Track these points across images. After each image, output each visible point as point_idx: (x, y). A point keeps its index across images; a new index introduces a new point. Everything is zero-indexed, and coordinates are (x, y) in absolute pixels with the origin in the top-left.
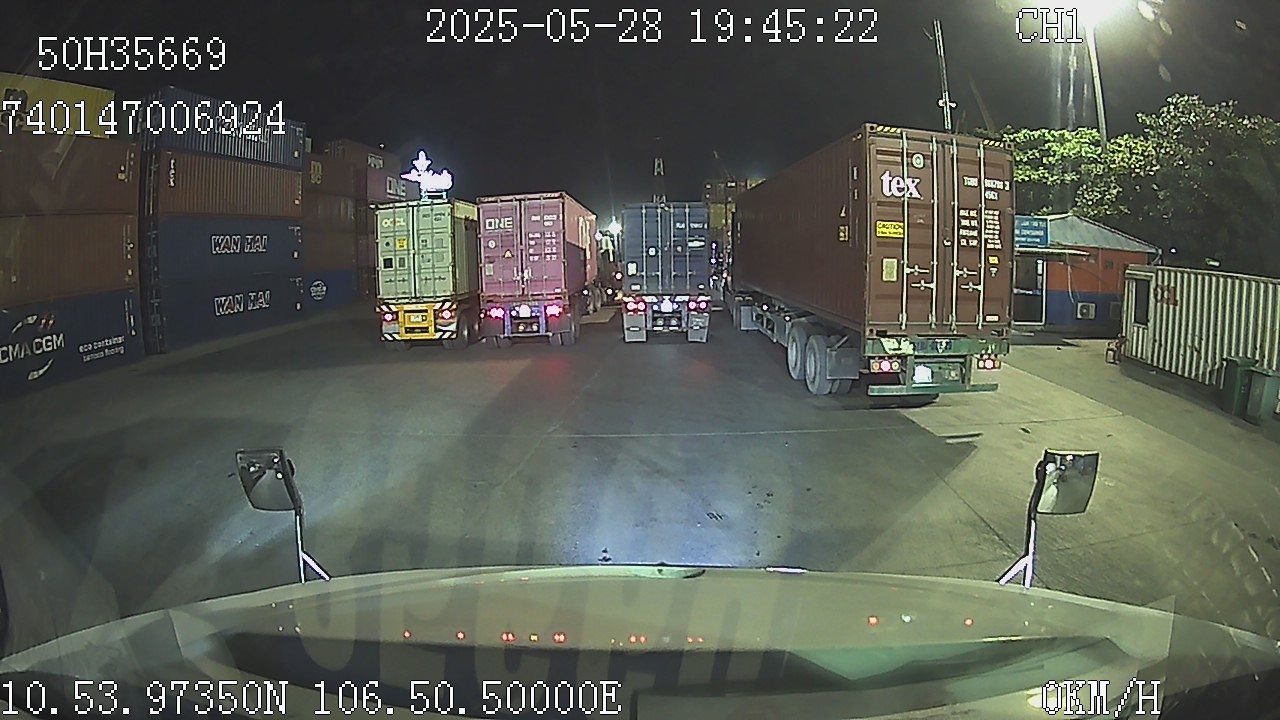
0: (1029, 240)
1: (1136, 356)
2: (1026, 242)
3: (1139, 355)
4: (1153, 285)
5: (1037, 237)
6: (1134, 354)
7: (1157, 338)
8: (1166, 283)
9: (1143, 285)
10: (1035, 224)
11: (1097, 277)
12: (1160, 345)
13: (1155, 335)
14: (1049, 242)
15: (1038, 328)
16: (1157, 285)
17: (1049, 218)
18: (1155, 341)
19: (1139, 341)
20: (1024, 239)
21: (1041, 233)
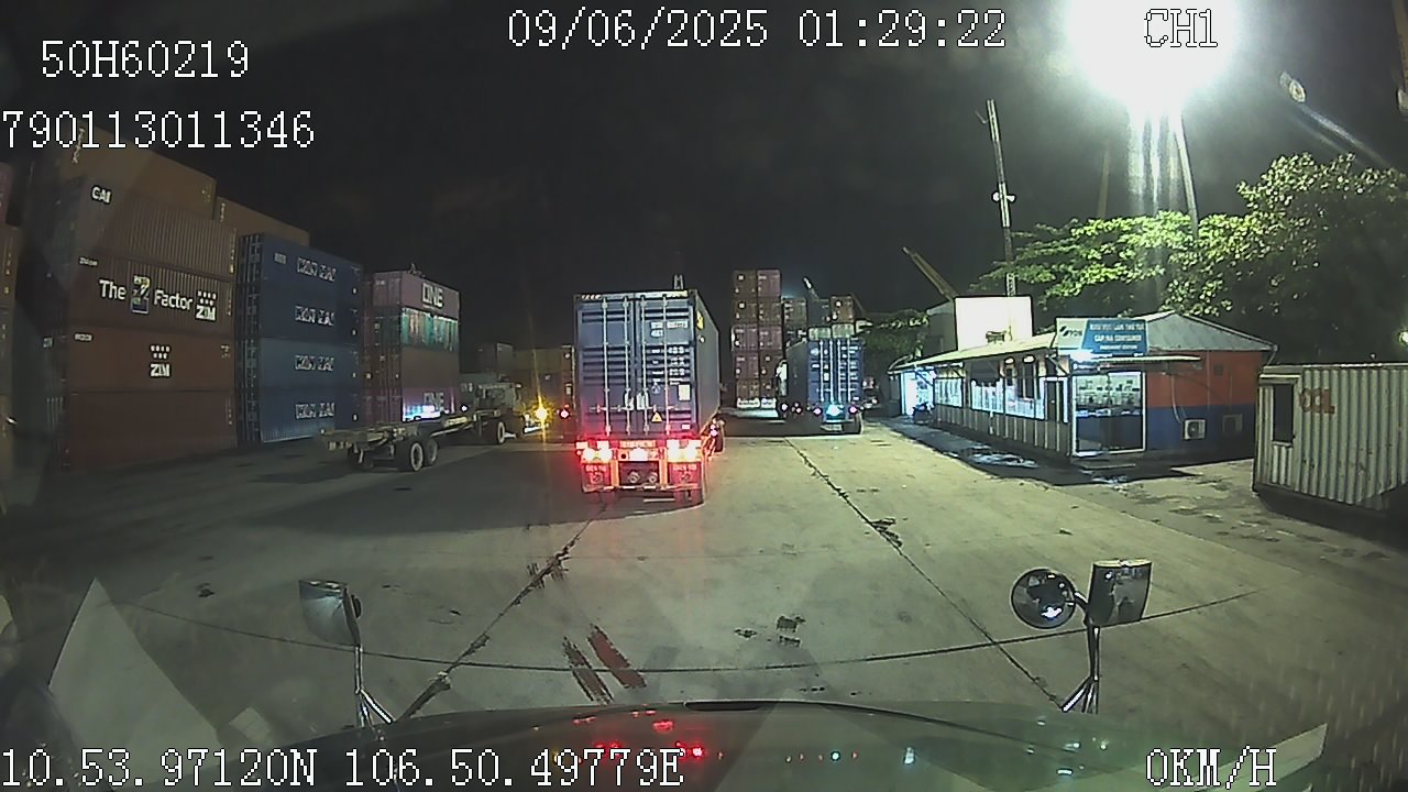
0: (1125, 347)
1: (1278, 482)
2: (1121, 350)
3: (1282, 481)
4: (1298, 389)
5: (1133, 343)
6: (1274, 480)
7: (1307, 458)
8: (1316, 387)
9: (1284, 393)
10: (1131, 327)
11: (1207, 388)
12: (1312, 466)
13: (1303, 455)
14: (1149, 349)
15: (1139, 456)
16: (1304, 390)
17: (1147, 318)
18: (1304, 461)
19: (1281, 462)
20: (1118, 347)
21: (1139, 338)
